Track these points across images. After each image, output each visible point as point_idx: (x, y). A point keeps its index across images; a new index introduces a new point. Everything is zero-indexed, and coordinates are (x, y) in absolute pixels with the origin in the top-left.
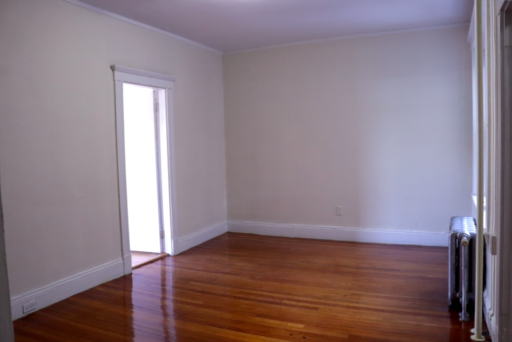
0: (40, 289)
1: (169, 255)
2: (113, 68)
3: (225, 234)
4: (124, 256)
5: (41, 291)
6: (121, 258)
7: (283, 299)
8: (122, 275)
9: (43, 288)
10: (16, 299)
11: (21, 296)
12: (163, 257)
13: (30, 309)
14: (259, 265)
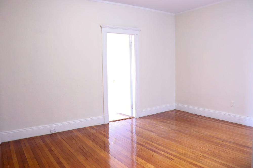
0: (59, 124)
1: (134, 118)
2: (101, 26)
3: (173, 110)
4: (105, 115)
5: (59, 125)
6: (103, 116)
7: (160, 150)
8: (103, 123)
9: (60, 123)
10: (47, 126)
11: (50, 125)
12: (132, 118)
13: (53, 131)
14: (171, 129)
